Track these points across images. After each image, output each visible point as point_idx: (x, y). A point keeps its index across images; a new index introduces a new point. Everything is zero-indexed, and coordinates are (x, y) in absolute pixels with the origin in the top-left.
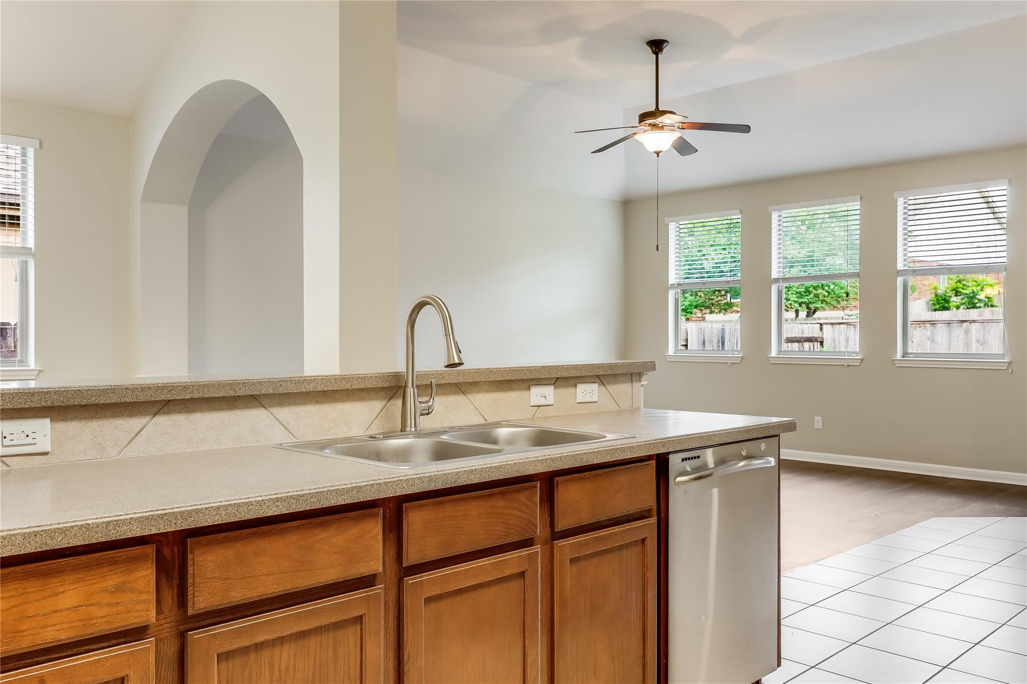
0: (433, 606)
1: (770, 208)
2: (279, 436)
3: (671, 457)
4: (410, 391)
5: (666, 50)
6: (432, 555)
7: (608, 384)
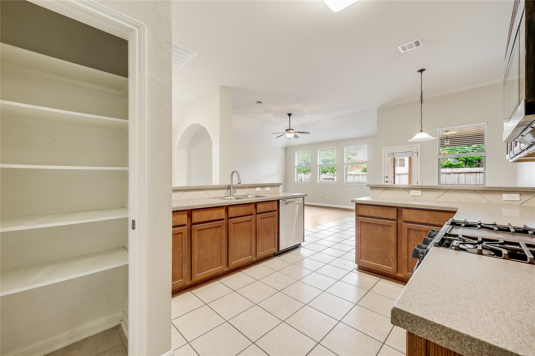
0: (234, 225)
1: (317, 149)
2: (207, 196)
3: (280, 200)
4: (232, 188)
5: (292, 115)
6: (233, 216)
7: (272, 187)
